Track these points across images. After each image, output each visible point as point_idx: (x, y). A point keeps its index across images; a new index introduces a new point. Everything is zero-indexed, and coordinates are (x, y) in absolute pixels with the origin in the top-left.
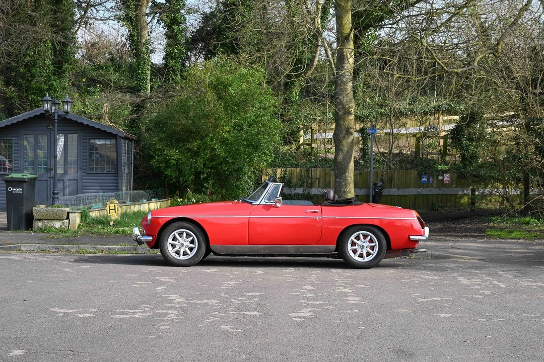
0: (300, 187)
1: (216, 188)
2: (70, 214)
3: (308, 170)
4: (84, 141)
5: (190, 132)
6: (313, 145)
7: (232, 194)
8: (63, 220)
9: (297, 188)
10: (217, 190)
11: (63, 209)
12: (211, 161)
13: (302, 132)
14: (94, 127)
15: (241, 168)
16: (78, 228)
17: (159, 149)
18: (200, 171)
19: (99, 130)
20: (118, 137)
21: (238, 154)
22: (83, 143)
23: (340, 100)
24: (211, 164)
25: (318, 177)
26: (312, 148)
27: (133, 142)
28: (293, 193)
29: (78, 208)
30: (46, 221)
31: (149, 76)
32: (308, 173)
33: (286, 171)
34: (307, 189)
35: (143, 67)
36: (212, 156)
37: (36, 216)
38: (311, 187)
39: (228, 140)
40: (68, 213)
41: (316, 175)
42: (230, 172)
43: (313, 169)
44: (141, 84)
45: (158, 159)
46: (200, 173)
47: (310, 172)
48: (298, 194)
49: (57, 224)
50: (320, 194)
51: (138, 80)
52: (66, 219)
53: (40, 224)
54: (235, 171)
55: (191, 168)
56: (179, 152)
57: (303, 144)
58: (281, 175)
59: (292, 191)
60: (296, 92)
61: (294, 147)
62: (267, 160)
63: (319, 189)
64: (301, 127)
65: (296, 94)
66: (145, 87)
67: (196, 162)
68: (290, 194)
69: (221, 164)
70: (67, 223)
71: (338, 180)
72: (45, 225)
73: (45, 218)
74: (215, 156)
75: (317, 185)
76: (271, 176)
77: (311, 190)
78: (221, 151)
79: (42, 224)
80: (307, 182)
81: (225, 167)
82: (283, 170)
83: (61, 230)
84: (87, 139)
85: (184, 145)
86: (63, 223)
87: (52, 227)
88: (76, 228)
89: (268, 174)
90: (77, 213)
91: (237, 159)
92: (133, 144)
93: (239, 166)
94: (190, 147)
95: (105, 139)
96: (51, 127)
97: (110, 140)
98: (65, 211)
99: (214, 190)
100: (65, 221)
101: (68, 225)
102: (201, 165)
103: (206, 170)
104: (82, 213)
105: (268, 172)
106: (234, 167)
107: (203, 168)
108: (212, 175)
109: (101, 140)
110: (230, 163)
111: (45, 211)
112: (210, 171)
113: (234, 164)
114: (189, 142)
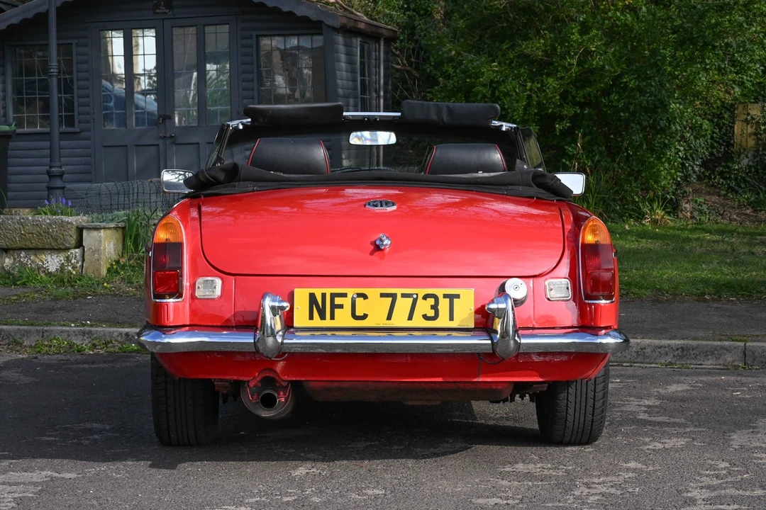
1: (597, 158)
2: (85, 233)
4: (244, 42)
7: (640, 172)
8: (68, 249)
10: (598, 161)
11: (65, 218)
12: (583, 87)
14: (262, 5)
15: (662, 103)
16: (109, 270)
17: (451, 60)
18: (553, 113)
19: (276, 10)
20: (324, 27)
21: (652, 66)
22: (243, 46)
24: (581, 93)
27: (382, 43)
29: (110, 216)
30: (23, 254)
36: (586, 73)
39: (631, 30)
40: (80, 230)
42: (633, 114)
45: (445, 86)
46: (554, 118)
49: (53, 262)
52: (76, 248)
53: (7, 260)
54: (646, 110)
55: (529, 105)
56: (500, 64)
62: (743, 83)
67: (541, 90)
70: (79, 257)
72: (22, 264)
73: (19, 245)
74: (592, 71)
76: (758, 123)
78: (604, 57)
79: (12, 261)
81: (618, 100)
83: (60, 278)
84: (251, 38)
85: (512, 47)
86: (68, 260)
87: (39, 269)
88: (104, 272)
89: (749, 118)
90: (109, 228)
91: (650, 78)
92: (382, 47)
93: (655, 96)
94: (528, 51)
95: (298, 35)
96: (163, 9)
97: (310, 37)
98: (71, 223)
99: (593, 161)
100: (73, 251)
101: (80, 263)
102: (554, 97)
103: (569, 111)
104: (123, 228)
105: (750, 112)
106: (643, 100)
107: (561, 106)
108: (585, 123)
109: (288, 39)
110: (632, 90)
111: (17, 226)
112: (579, 111)
113: (642, 92)
114: (526, 38)
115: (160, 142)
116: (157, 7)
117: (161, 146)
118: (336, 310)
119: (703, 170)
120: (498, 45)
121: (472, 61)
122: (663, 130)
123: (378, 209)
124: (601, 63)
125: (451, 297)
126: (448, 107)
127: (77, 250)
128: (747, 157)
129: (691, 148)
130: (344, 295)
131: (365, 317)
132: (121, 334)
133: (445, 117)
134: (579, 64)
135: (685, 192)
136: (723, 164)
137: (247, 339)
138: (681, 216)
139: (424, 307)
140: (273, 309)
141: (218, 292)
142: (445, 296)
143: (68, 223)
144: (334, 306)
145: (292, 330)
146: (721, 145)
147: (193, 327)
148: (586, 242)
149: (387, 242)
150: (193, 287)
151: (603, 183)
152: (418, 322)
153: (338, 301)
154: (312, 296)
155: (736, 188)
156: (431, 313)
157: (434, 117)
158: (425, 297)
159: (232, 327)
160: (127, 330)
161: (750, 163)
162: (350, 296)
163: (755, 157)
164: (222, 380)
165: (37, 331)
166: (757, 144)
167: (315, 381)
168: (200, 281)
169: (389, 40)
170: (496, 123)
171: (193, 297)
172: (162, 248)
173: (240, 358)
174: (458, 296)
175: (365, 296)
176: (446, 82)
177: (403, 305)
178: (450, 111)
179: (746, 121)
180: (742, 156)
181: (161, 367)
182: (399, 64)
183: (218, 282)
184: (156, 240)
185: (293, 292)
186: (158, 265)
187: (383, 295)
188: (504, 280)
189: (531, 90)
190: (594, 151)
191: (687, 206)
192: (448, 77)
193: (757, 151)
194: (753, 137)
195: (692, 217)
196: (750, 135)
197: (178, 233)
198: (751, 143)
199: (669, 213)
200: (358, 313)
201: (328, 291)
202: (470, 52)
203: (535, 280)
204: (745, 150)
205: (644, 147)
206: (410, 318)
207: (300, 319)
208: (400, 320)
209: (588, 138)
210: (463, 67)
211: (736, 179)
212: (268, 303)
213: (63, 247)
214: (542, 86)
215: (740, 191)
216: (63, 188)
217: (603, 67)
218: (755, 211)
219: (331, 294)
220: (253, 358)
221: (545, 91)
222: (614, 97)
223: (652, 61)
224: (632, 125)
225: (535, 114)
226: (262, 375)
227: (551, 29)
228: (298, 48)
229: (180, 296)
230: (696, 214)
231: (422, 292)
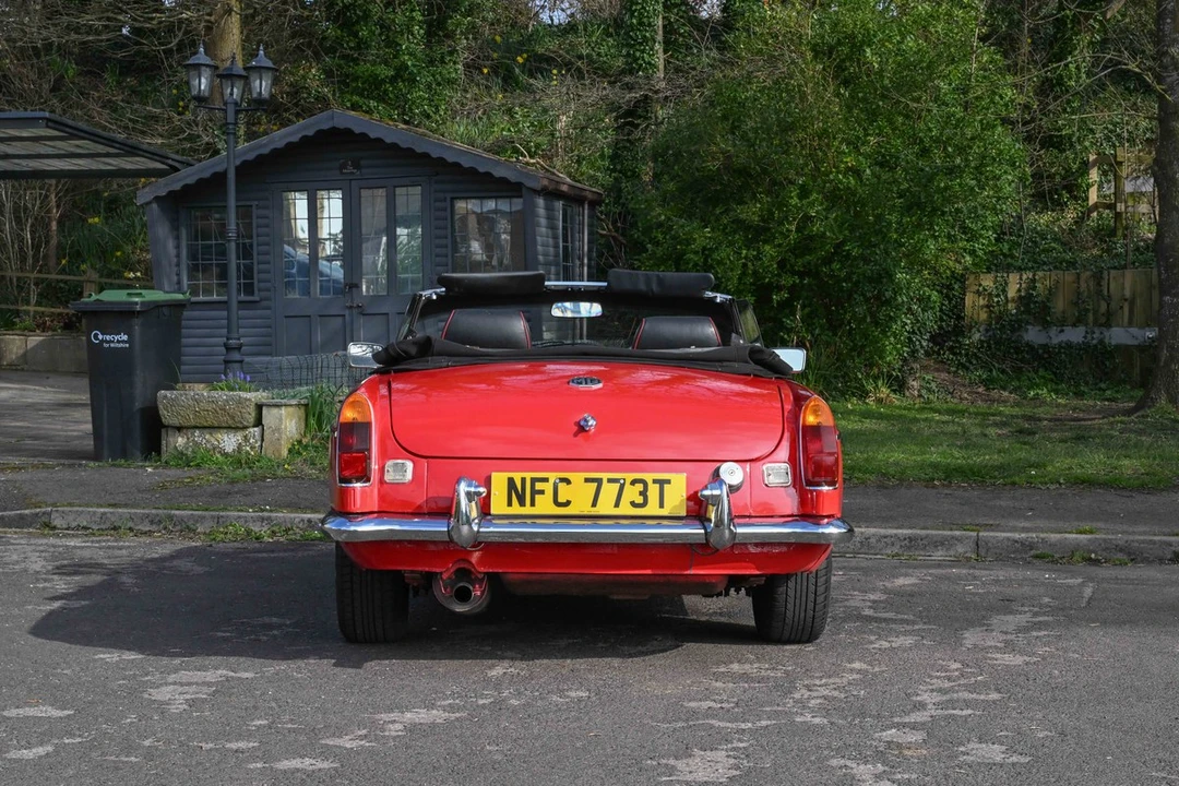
0: (1074, 325)
2: (265, 410)
3: (1098, 277)
4: (438, 204)
5: (743, 172)
6: (1120, 207)
7: (863, 346)
8: (245, 428)
9: (1068, 329)
10: (819, 335)
11: (244, 395)
12: (803, 255)
13: (1094, 175)
14: (457, 165)
15: (887, 273)
16: (290, 451)
17: (660, 225)
18: (770, 283)
19: (473, 171)
20: (524, 190)
21: (877, 233)
22: (436, 210)
23: (1173, 58)
24: (800, 261)
25: (1127, 293)
26: (1118, 216)
27: (586, 206)
28: (1055, 341)
29: (291, 392)
30: (197, 433)
31: (661, 32)
32: (1099, 284)
33: (1034, 280)
34: (1096, 330)
35: (643, 8)
37: (167, 417)
38: (1108, 325)
39: (854, 194)
40: (259, 407)
41: (1123, 289)
42: (856, 284)
43: (1112, 272)
44: (638, 54)
45: (654, 253)
46: (771, 288)
47: (1105, 283)
48: (1069, 345)
49: (229, 442)
50: (1136, 343)
51: (629, 45)
52: (254, 426)
53: (180, 439)
54: (871, 280)
55: (744, 274)
56: (713, 230)
57: (1096, 206)
58: (1019, 290)
59: (1053, 336)
60: (1079, 63)
61: (1070, 215)
62: (974, 251)
63: (1131, 330)
64: (1092, 158)
65: (1078, 68)
66: (649, 63)
67: (757, 258)
68: (1046, 345)
69: (828, 261)
70: (258, 437)
71: (1167, 298)
72: (196, 443)
73: (193, 423)
74: (811, 238)
75: (1126, 320)
76: (990, 294)
77: (1107, 334)
78: (824, 222)
79: (185, 440)
80: (1096, 312)
81: (840, 269)
82: (1025, 277)
83: (237, 460)
84: (445, 200)
85: (726, 211)
86: (246, 438)
87: (214, 449)
88: (285, 453)
89: (981, 289)
90: (291, 405)
91: (874, 246)
92: (586, 212)
93: (880, 265)
94: (743, 216)
95: (496, 198)
96: (350, 169)
97: (508, 200)
98: (249, 400)
99: (813, 335)
100: (251, 430)
101: (259, 443)
102: (772, 265)
103: (787, 280)
104: (306, 405)
105: (982, 283)
106: (868, 269)
107: (779, 275)
108: (805, 294)
109: (485, 202)
110: (855, 258)
111: (191, 402)
112: (797, 281)
113: (866, 261)
114: (741, 202)
115: (347, 312)
116: (343, 166)
117: (347, 317)
118: (537, 496)
119: (931, 345)
120: (710, 209)
121: (683, 227)
122: (888, 302)
123: (583, 387)
124: (822, 229)
125: (662, 483)
126: (658, 276)
127: (256, 429)
128: (979, 331)
129: (918, 321)
130: (546, 480)
131: (568, 503)
132: (303, 520)
133: (655, 287)
134: (798, 230)
135: (912, 368)
136: (953, 338)
137: (438, 527)
138: (907, 394)
139: (632, 493)
140: (468, 494)
141: (409, 476)
142: (655, 481)
143: (246, 399)
144: (534, 492)
145: (489, 517)
146: (951, 318)
147: (382, 513)
148: (807, 424)
149: (592, 422)
150: (382, 470)
151: (823, 358)
152: (625, 509)
153: (539, 486)
154: (511, 481)
155: (967, 364)
156: (640, 500)
157: (642, 287)
158: (634, 482)
159: (425, 514)
160: (309, 516)
161: (982, 338)
162: (551, 481)
163: (987, 331)
164: (412, 572)
165: (213, 517)
166: (990, 317)
167: (513, 572)
168: (390, 463)
169: (593, 204)
170: (710, 294)
171: (382, 481)
172: (350, 429)
173: (432, 548)
174: (668, 482)
175: (568, 482)
176: (655, 249)
177: (609, 491)
178: (660, 281)
179: (978, 292)
180: (974, 330)
181: (346, 556)
182: (604, 229)
183: (409, 465)
184: (342, 420)
185: (490, 477)
186: (345, 447)
187: (587, 480)
188: (718, 464)
189: (746, 258)
190: (814, 324)
191: (915, 383)
192: (657, 244)
193: (990, 325)
194: (985, 309)
195: (920, 396)
196: (982, 307)
197: (365, 412)
198: (984, 316)
199: (894, 391)
200: (560, 500)
201: (528, 476)
202: (681, 217)
203: (753, 464)
204: (976, 323)
205: (868, 320)
206: (617, 505)
207: (498, 505)
208: (606, 507)
209: (807, 310)
210: (673, 233)
211: (967, 355)
212: (463, 488)
213: (241, 426)
214: (759, 253)
215: (972, 368)
216: (241, 362)
217: (824, 233)
218: (988, 389)
219: (532, 479)
220: (447, 548)
221: (761, 259)
222: (836, 266)
223: (877, 227)
224: (855, 296)
225: (751, 284)
226: (457, 566)
227: (768, 193)
228: (496, 211)
229: (368, 480)
230: (924, 392)
231: (630, 476)
